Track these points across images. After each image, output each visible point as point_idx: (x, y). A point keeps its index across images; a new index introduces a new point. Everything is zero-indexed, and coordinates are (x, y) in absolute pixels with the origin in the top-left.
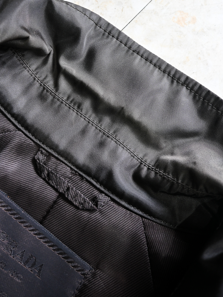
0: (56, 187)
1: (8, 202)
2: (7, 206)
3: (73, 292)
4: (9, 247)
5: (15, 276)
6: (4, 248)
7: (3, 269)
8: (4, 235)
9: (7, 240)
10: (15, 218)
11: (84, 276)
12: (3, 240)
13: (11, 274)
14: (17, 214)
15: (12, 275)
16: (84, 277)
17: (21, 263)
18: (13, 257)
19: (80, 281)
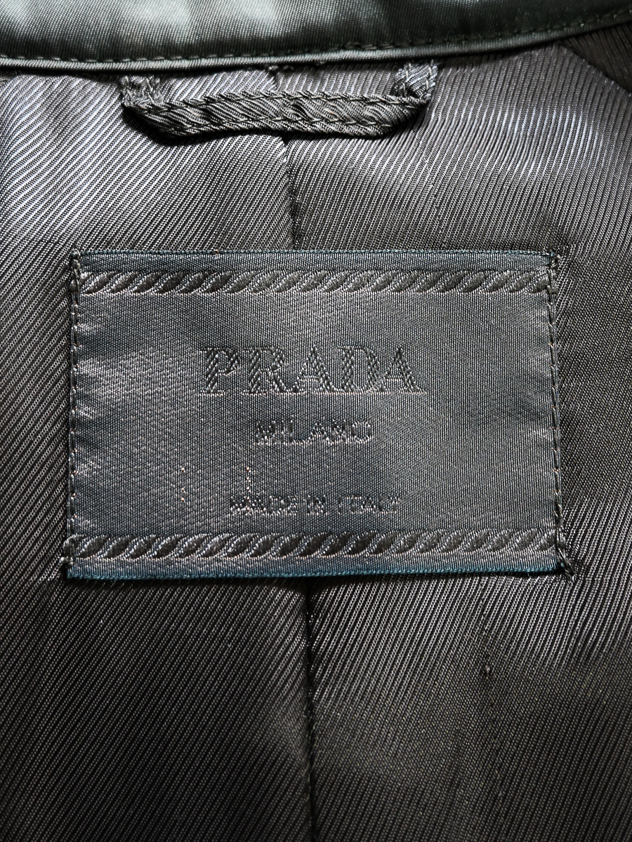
0: (256, 126)
1: (151, 262)
2: (158, 278)
3: (547, 355)
4: (259, 375)
5: (345, 436)
6: (250, 389)
7: (291, 442)
8: (217, 356)
9: (239, 363)
10: (207, 291)
11: (544, 292)
12: (229, 371)
13: (328, 439)
14: (205, 276)
15: (333, 438)
16: (548, 292)
17: (331, 390)
18: (296, 390)
19: (545, 313)
